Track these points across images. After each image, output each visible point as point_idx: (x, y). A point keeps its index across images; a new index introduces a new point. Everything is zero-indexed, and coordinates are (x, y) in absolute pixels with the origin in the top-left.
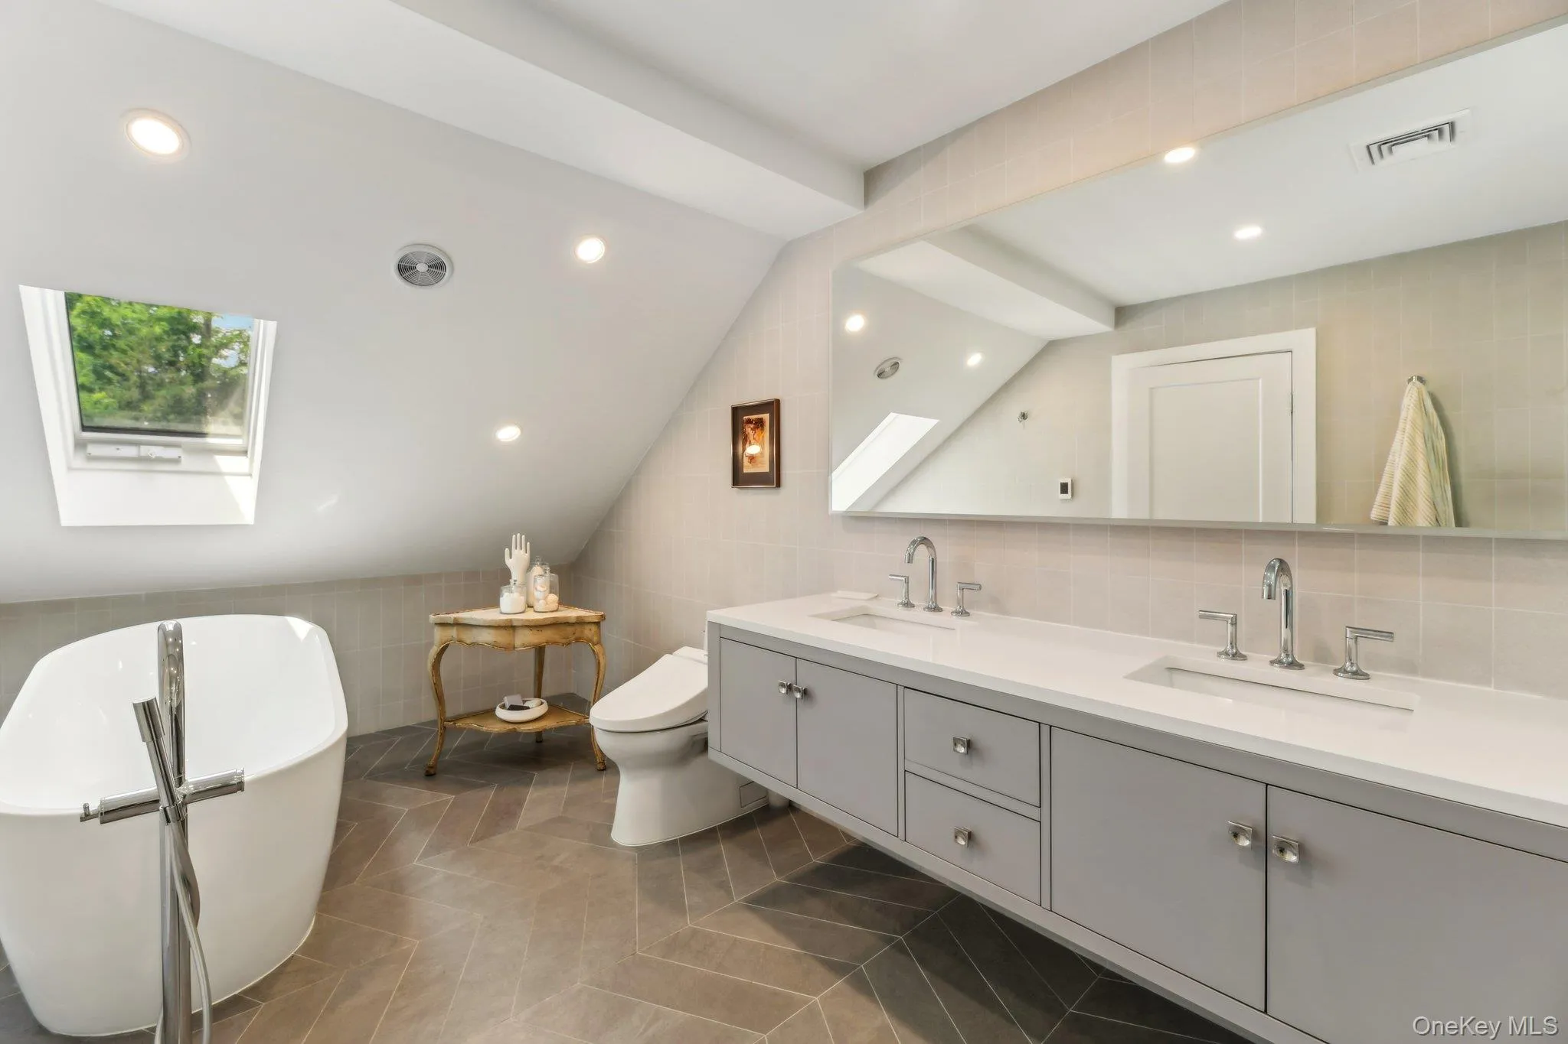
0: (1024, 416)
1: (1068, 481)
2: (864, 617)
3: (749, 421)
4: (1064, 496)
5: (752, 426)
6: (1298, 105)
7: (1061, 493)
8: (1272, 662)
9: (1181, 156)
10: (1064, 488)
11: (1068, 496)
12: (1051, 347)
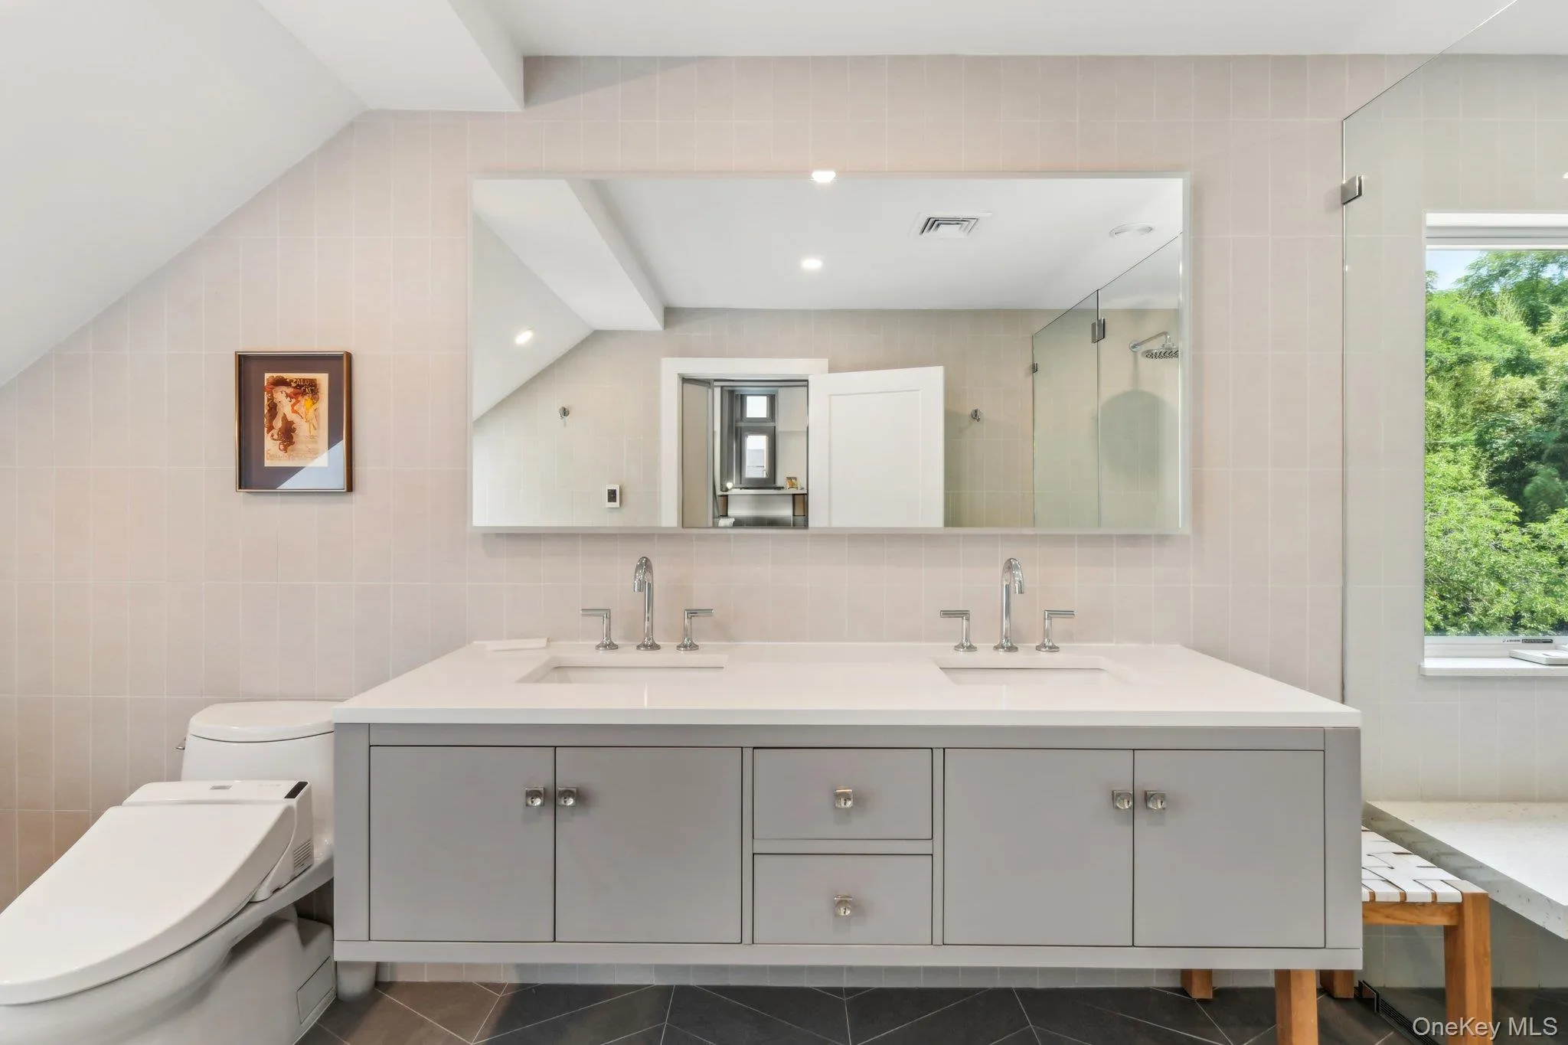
0: (565, 412)
1: (617, 487)
2: (559, 670)
3: (282, 382)
4: (612, 505)
5: (289, 390)
6: (1003, 171)
7: (609, 501)
8: (996, 648)
9: (824, 177)
10: (612, 496)
11: (617, 504)
12: (596, 337)
